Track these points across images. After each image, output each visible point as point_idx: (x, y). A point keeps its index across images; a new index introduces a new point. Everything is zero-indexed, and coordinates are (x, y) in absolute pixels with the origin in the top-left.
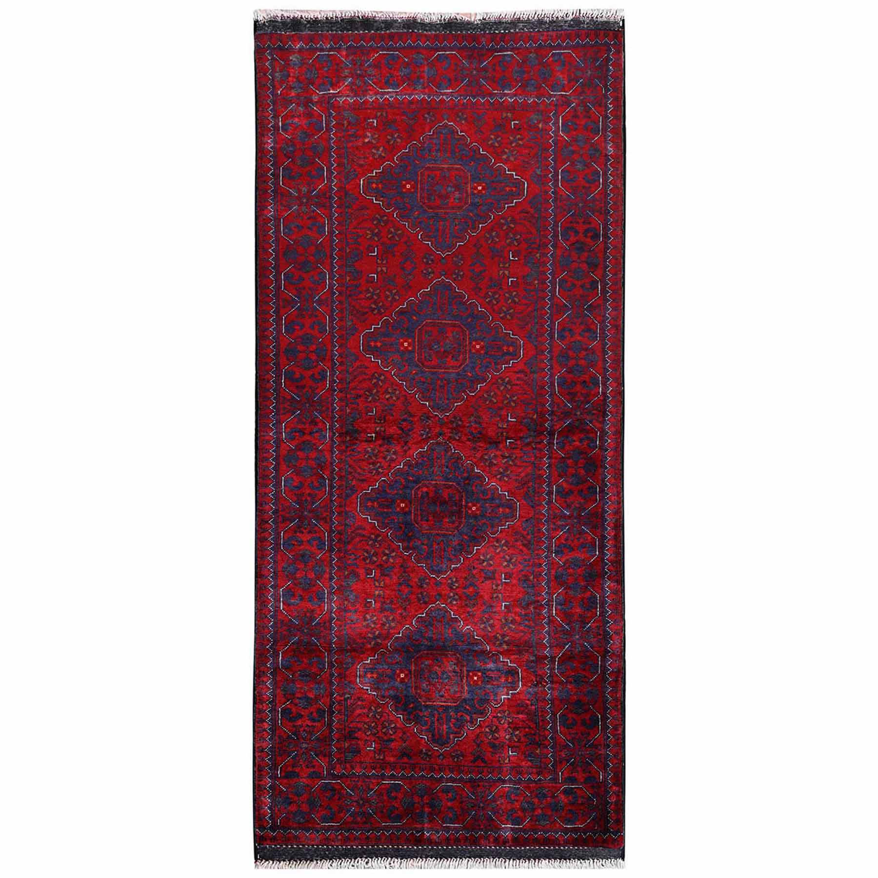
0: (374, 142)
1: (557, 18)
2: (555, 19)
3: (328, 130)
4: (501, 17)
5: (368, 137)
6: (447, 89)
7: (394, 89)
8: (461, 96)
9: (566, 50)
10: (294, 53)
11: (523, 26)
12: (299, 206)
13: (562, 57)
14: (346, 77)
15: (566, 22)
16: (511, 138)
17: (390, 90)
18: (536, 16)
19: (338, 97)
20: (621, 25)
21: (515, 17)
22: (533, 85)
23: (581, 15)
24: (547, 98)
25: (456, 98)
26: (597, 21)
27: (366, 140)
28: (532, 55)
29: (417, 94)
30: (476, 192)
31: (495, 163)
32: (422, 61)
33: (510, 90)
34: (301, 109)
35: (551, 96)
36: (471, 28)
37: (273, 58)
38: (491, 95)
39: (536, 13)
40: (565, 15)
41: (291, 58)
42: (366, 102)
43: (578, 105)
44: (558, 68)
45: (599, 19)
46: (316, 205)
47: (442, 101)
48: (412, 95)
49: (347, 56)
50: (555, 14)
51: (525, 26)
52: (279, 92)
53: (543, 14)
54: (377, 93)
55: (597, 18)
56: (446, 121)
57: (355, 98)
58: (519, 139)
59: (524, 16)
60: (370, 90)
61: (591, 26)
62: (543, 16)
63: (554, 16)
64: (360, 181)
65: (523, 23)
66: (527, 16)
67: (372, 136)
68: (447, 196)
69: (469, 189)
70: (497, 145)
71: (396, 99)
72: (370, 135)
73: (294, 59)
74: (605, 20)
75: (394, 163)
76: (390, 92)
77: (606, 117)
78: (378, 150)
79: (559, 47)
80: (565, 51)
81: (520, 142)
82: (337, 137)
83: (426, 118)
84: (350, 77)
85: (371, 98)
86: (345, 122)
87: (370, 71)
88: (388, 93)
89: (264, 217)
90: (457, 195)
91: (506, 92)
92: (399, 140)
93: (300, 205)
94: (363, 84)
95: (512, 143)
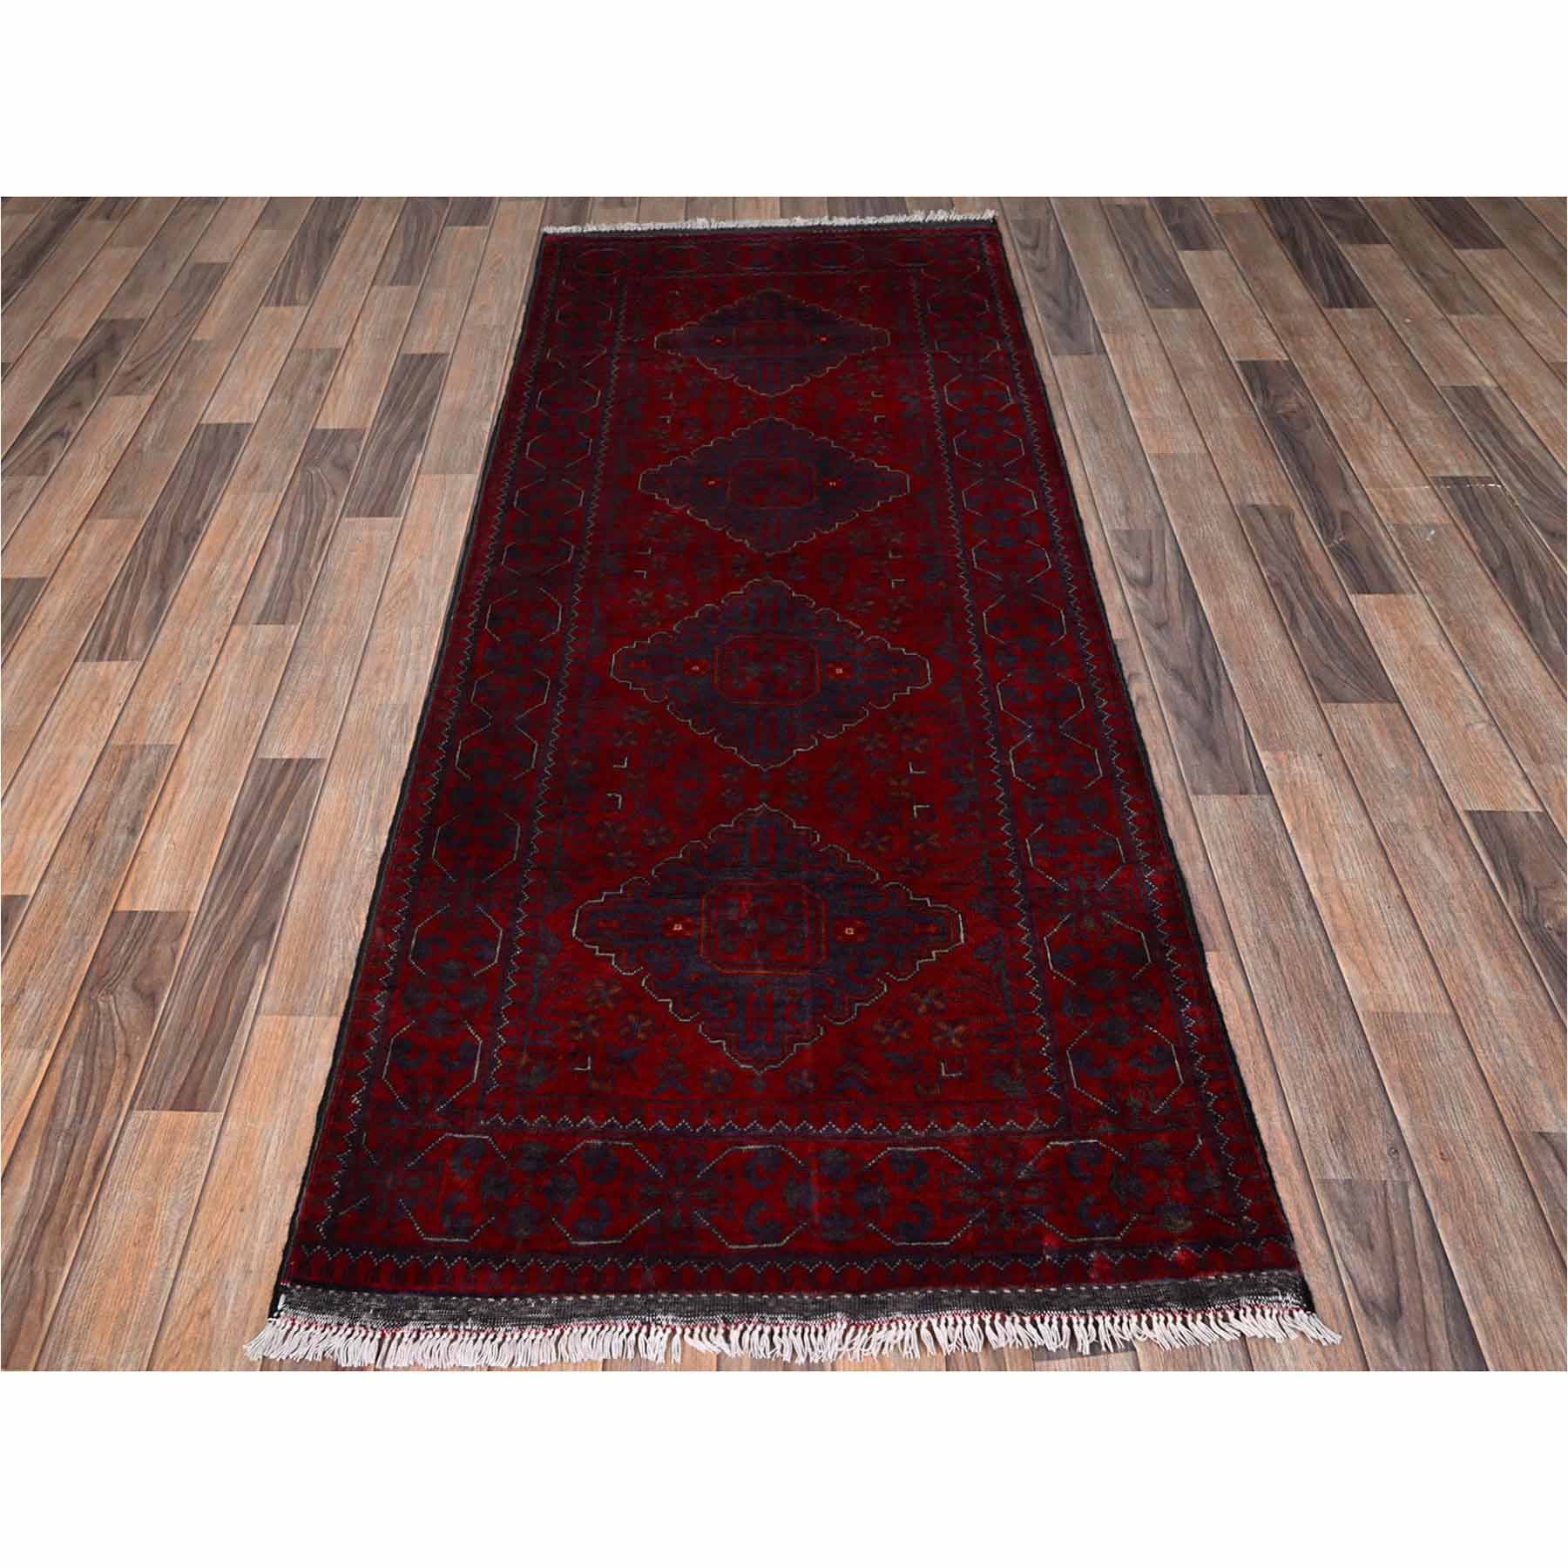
0: (944, 1027)
1: (443, 1331)
2: (450, 1327)
3: (1058, 1053)
4: (598, 1328)
5: (956, 1036)
6: (756, 1152)
7: (903, 1152)
8: (718, 1136)
9: (436, 1243)
10: (1184, 1235)
11: (539, 1312)
12: (1095, 890)
13: (447, 1224)
14: (1033, 1181)
15: (422, 1318)
16: (595, 1033)
17: (911, 1149)
18: (499, 1339)
19: (1045, 1130)
20: (282, 1298)
21: (557, 1332)
22: (530, 1158)
23: (378, 1335)
24: (499, 1124)
25: (730, 1128)
26: (341, 1315)
27: (961, 1028)
28: (523, 1232)
29: (837, 1137)
30: (689, 920)
31: (639, 976)
32: (827, 1224)
33: (586, 1147)
34: (1134, 1101)
35: (487, 1131)
36: (684, 1304)
37: (1237, 1217)
38: (636, 1136)
39: (500, 1345)
40: (422, 1336)
41: (1190, 1223)
42: (972, 1122)
43: (431, 1106)
44: (462, 1198)
45: (333, 1319)
46: (1058, 893)
47: (768, 1120)
48: (850, 1137)
49: (1039, 1232)
50: (448, 1341)
51: (532, 1311)
52: (1200, 1142)
53: (480, 1341)
54: (946, 1141)
55: (340, 1325)
56: (759, 1073)
57: (1002, 1129)
58: (576, 1030)
59: (533, 1336)
60: (966, 1150)
61: (359, 1300)
62: (482, 1335)
63: (452, 1336)
64: (965, 940)
65: (539, 1320)
66: (525, 1335)
67: (949, 1039)
68: (754, 913)
69: (704, 926)
70: (631, 1017)
71: (894, 1127)
72: (954, 1041)
73: (1181, 1222)
74: (319, 1318)
75: (888, 980)
76: (910, 1144)
77: (374, 1077)
78: (931, 1008)
79: (450, 1250)
80: (438, 1240)
81: (574, 1023)
82: (1035, 1034)
83: (809, 1079)
84: (1022, 1181)
85: (960, 1130)
86: (1019, 1071)
87: (971, 1197)
88: (916, 1142)
89: (1160, 869)
90: (732, 913)
91: (599, 1142)
92: (878, 1027)
93: (1092, 892)
94: (986, 1163)
95: (594, 1024)
